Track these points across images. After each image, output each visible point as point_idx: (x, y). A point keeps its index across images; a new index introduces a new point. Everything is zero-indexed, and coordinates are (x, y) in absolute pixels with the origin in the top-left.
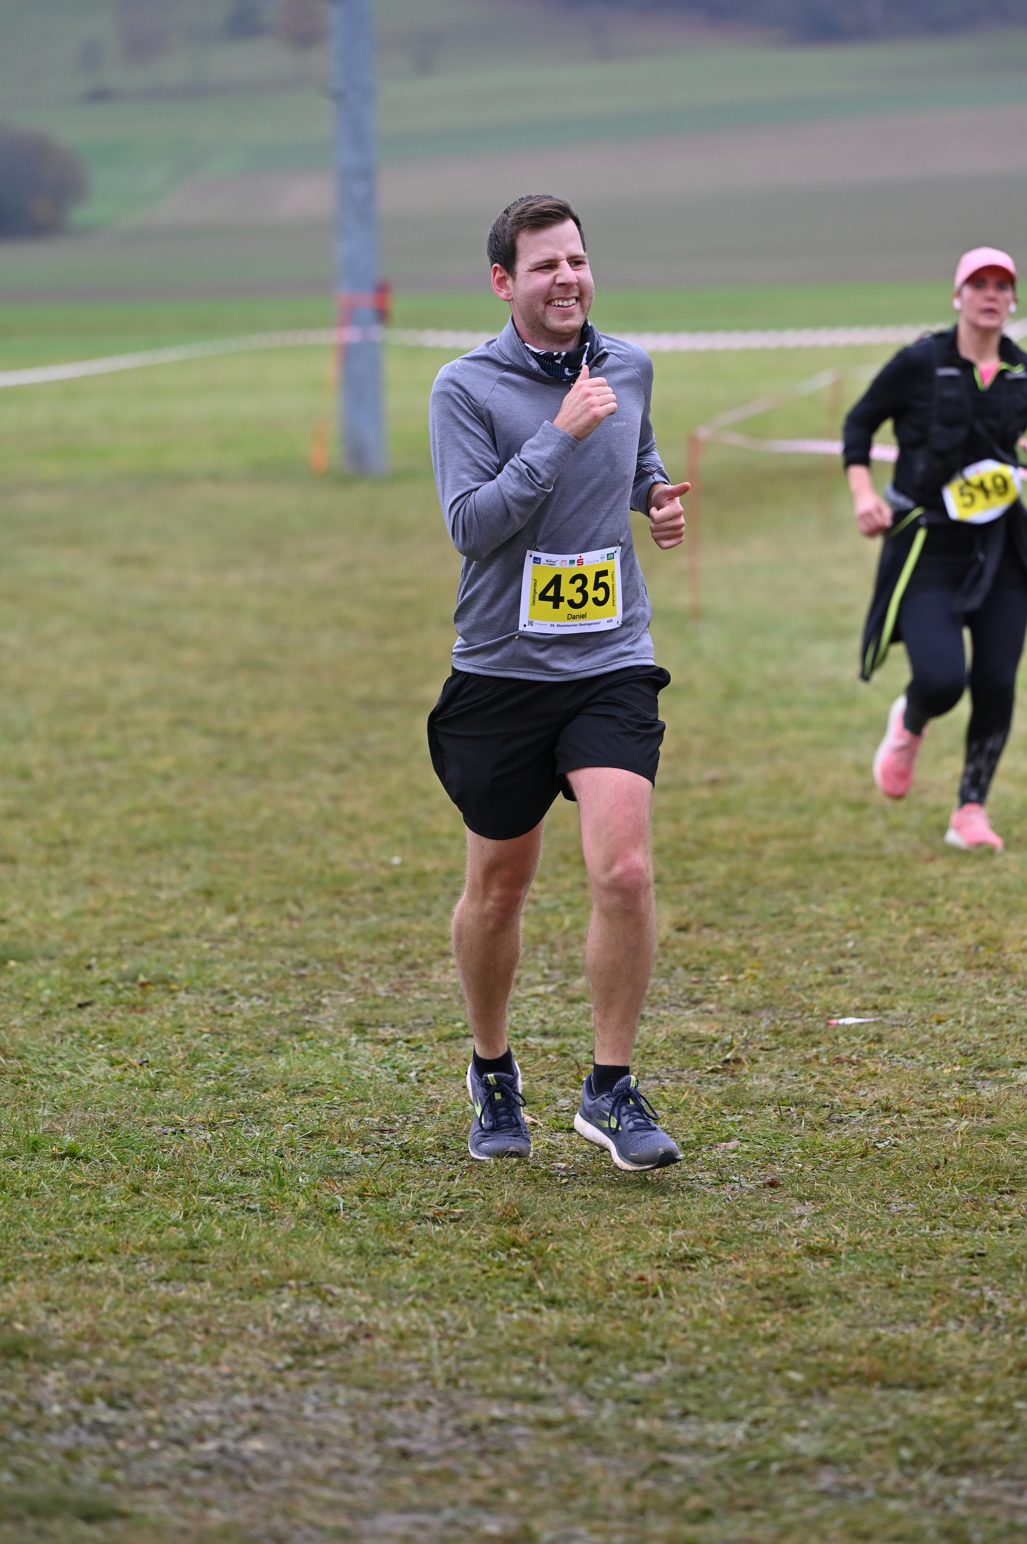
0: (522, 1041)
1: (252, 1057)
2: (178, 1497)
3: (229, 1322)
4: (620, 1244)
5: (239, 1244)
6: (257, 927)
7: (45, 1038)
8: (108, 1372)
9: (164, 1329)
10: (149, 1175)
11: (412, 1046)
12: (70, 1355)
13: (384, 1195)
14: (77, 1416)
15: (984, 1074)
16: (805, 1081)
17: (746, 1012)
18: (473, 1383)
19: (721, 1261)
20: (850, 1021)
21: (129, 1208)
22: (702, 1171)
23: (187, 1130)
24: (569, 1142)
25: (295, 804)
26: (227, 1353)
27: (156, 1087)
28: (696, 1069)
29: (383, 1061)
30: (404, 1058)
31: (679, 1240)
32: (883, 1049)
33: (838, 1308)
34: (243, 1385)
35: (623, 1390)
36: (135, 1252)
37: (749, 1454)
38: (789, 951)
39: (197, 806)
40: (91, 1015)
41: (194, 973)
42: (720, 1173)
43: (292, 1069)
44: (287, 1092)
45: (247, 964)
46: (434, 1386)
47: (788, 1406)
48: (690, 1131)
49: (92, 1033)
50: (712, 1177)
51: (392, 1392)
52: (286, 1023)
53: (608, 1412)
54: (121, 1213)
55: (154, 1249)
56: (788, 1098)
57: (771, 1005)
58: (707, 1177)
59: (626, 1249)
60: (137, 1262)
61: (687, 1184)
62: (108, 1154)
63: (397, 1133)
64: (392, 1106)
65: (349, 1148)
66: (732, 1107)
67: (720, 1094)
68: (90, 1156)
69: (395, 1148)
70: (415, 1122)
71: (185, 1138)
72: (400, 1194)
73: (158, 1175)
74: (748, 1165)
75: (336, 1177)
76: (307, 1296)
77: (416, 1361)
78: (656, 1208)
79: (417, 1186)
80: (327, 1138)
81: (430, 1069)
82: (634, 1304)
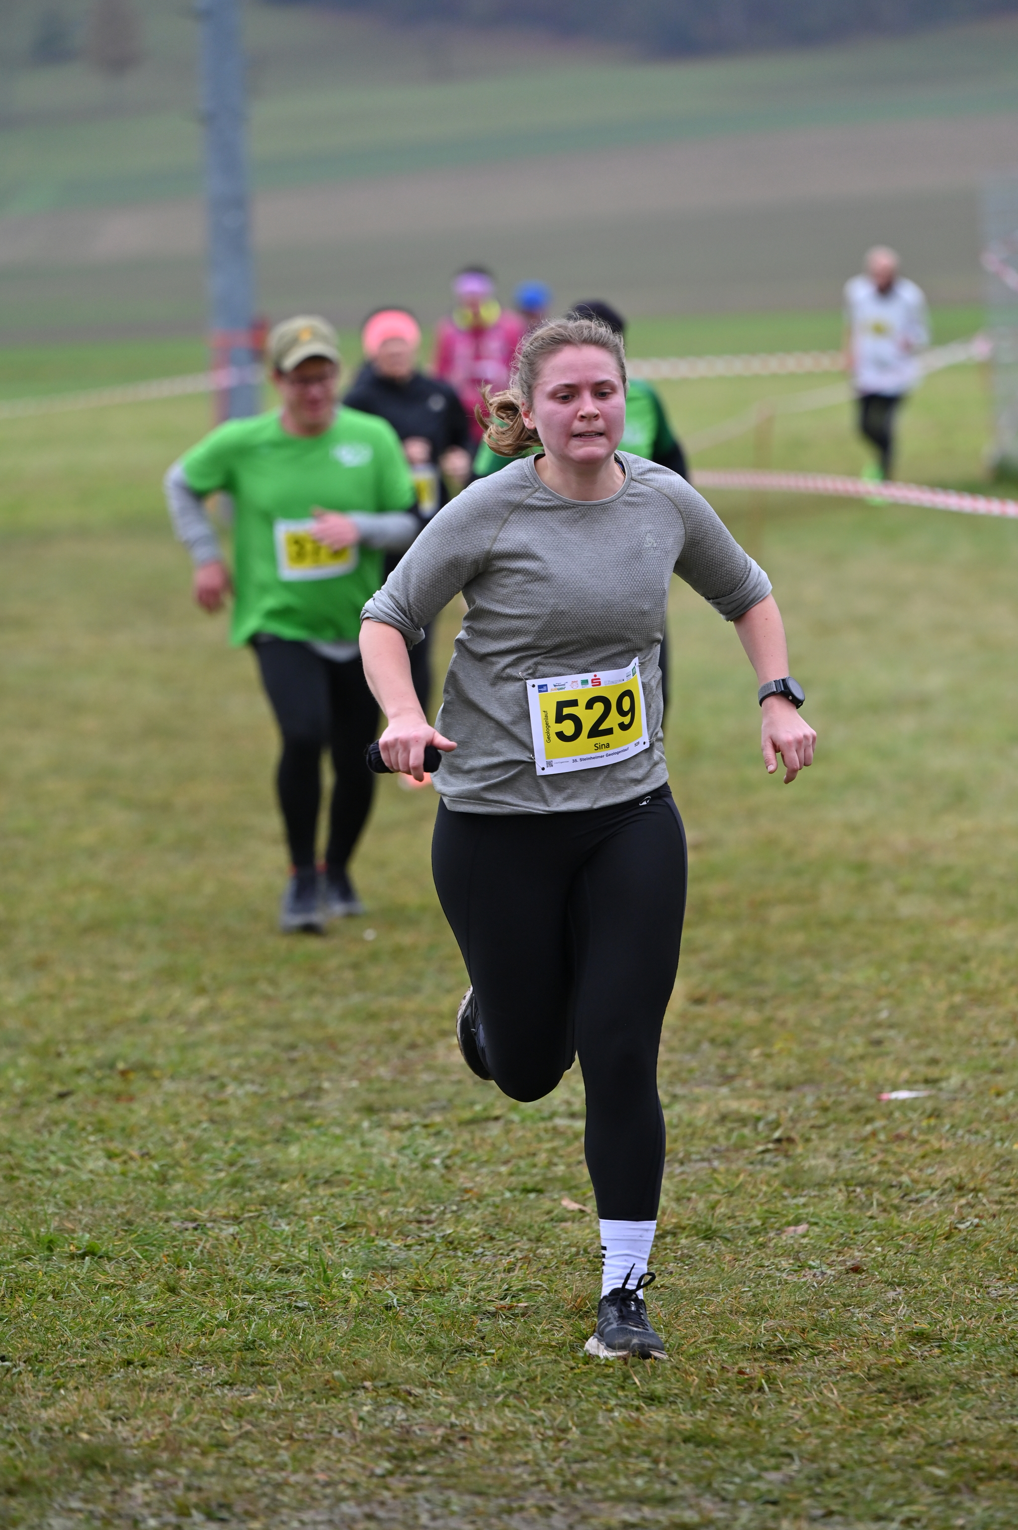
0: (550, 1125)
1: (260, 1146)
3: (311, 1427)
5: (300, 1344)
6: (232, 1009)
7: (29, 1131)
8: (196, 1482)
9: (246, 1435)
10: (182, 1273)
11: (432, 1130)
13: (439, 1289)
16: (866, 1160)
17: (788, 1088)
18: (591, 1486)
19: (817, 1353)
20: (903, 1095)
21: (166, 1308)
22: (776, 1257)
23: (209, 1225)
25: (240, 877)
26: (319, 1461)
27: (163, 1179)
28: (745, 1149)
29: (404, 1148)
30: (426, 1144)
31: (773, 1332)
32: (943, 1125)
33: (962, 1399)
34: (347, 1493)
35: (757, 1489)
36: (186, 1355)
38: (817, 1022)
39: (134, 882)
40: (74, 1105)
41: (177, 1059)
42: (797, 1259)
43: (307, 1158)
44: (308, 1182)
45: (233, 1049)
46: (549, 1489)
47: (938, 1503)
48: (753, 1216)
49: (81, 1124)
50: (789, 1263)
51: (505, 1496)
52: (289, 1108)
53: (745, 1514)
54: (159, 1313)
55: (208, 1352)
56: (852, 1178)
57: (814, 1080)
58: (784, 1264)
60: (192, 1365)
61: (764, 1272)
62: (131, 1252)
63: (436, 1224)
64: (423, 1196)
65: (389, 1240)
66: (793, 1188)
67: (776, 1175)
68: (111, 1254)
69: (438, 1240)
70: (453, 1212)
71: (210, 1233)
72: (456, 1288)
73: (189, 1274)
74: (822, 1250)
75: (381, 1272)
76: (386, 1397)
77: (524, 1464)
78: (738, 1297)
79: (473, 1279)
80: (363, 1231)
81: (455, 1155)
82: (741, 1399)
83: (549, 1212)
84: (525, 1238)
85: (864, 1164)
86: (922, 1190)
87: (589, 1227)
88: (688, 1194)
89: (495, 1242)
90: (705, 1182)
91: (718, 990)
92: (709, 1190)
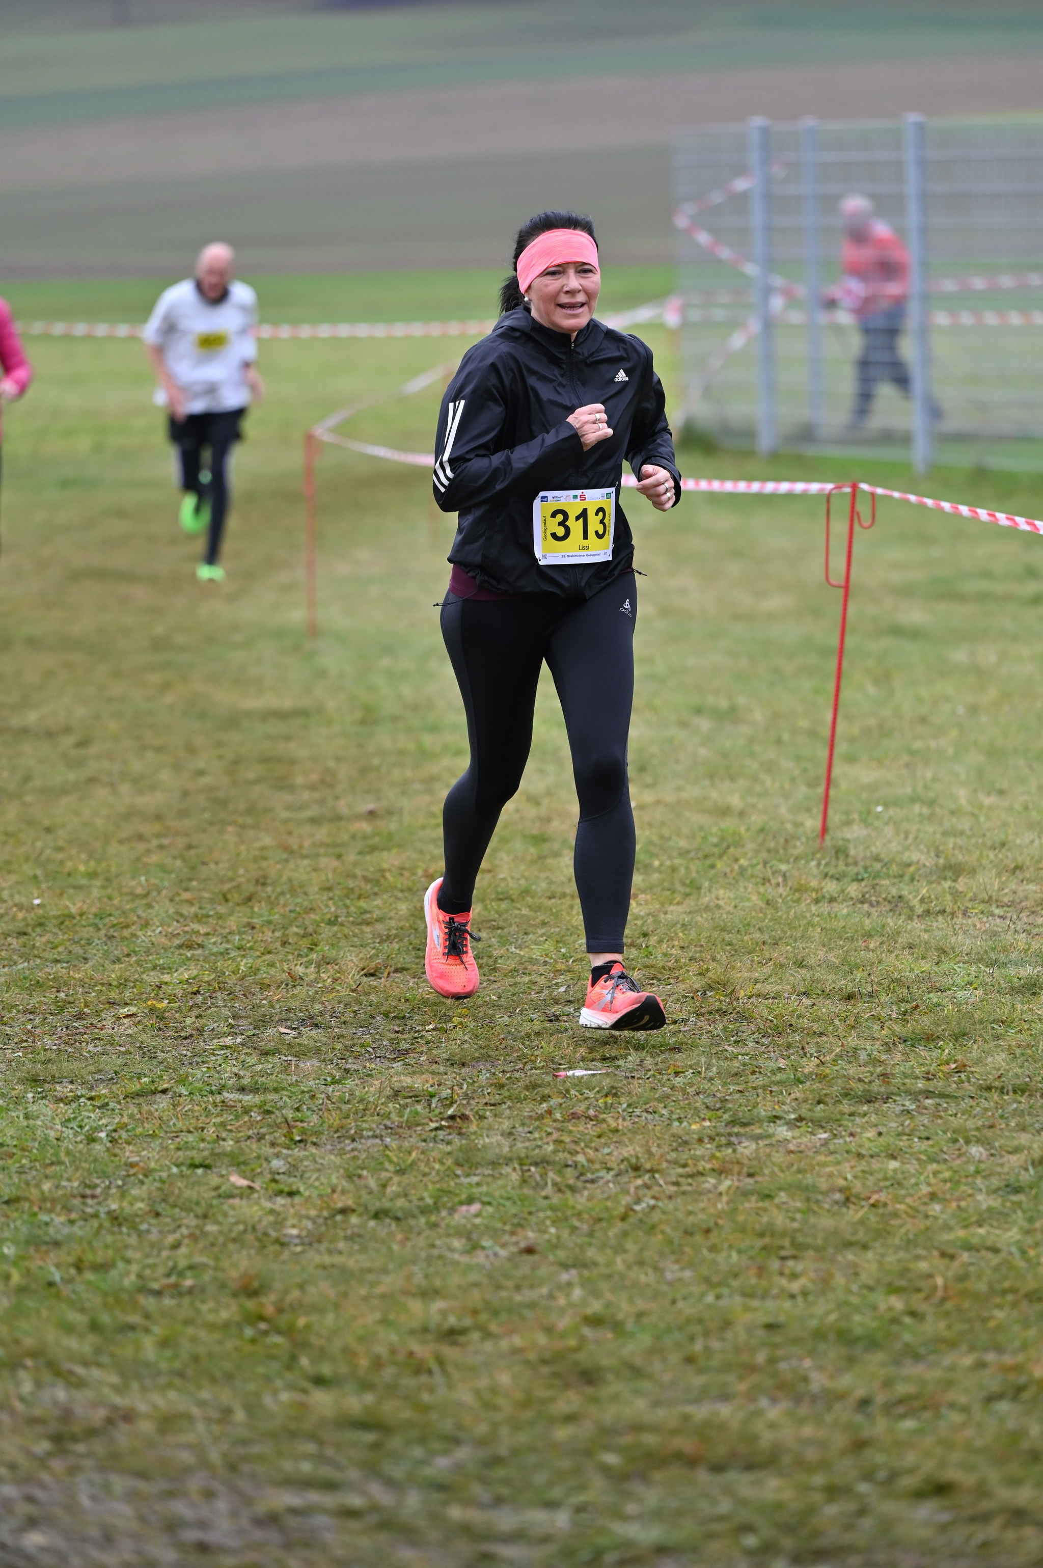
0: (218, 1098)
4: (378, 1316)
11: (97, 1103)
13: (103, 1266)
15: (736, 1130)
16: (541, 1139)
17: (463, 1065)
18: (256, 1469)
19: (488, 1335)
20: (579, 1073)
22: (449, 1237)
24: (293, 1206)
28: (418, 1126)
29: (69, 1120)
30: (92, 1117)
31: (444, 1313)
32: (620, 1104)
33: (637, 1384)
35: (424, 1475)
37: (579, 1543)
42: (469, 1239)
46: (214, 1473)
47: (609, 1491)
48: (425, 1194)
50: (461, 1244)
53: (413, 1501)
56: (527, 1157)
57: (489, 1056)
58: (457, 1243)
59: (385, 1322)
61: (435, 1252)
63: (101, 1199)
64: (88, 1170)
65: (53, 1215)
66: (466, 1168)
67: (449, 1153)
69: (103, 1216)
70: (119, 1187)
72: (121, 1265)
74: (495, 1230)
75: (44, 1248)
76: (47, 1377)
77: (188, 1446)
78: (409, 1278)
79: (138, 1255)
80: (26, 1205)
81: (122, 1128)
82: (408, 1382)
83: (217, 1188)
84: (192, 1215)
85: (539, 1143)
86: (597, 1170)
87: (258, 1203)
88: (360, 1172)
89: (161, 1219)
90: (377, 1160)
91: (392, 962)
92: (380, 1167)
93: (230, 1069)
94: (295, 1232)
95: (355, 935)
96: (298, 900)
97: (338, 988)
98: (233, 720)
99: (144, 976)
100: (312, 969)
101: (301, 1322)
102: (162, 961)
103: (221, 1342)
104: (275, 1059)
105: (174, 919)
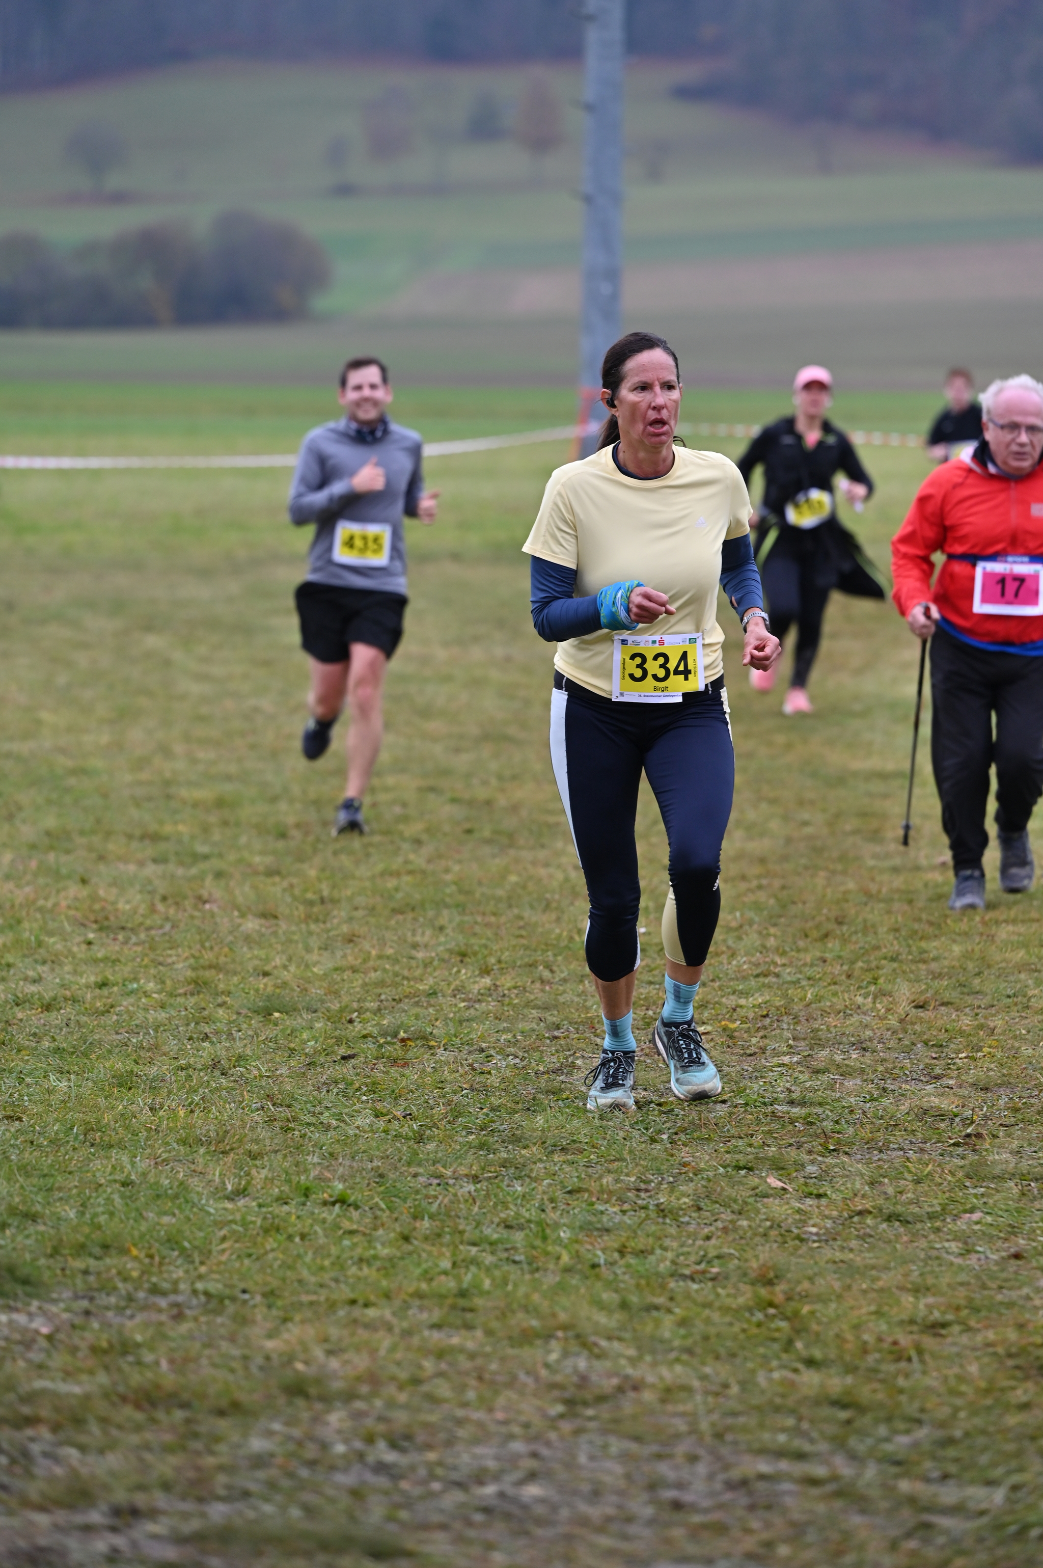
0: (770, 1108)
1: (510, 1114)
2: (460, 1539)
3: (501, 1370)
4: (873, 1308)
5: (507, 1295)
6: (509, 989)
7: (310, 1088)
8: (388, 1414)
9: (441, 1374)
10: (418, 1224)
12: (349, 1396)
13: (642, 1252)
14: (361, 1456)
17: (986, 1089)
18: (738, 1438)
19: (969, 1329)
21: (399, 1254)
22: (948, 1240)
23: (451, 1182)
24: (818, 1207)
25: (542, 872)
26: (501, 1401)
27: (420, 1139)
28: (939, 1142)
29: (637, 1123)
30: (657, 1120)
31: (930, 1308)
34: (519, 1431)
35: (884, 1451)
36: (407, 1298)
37: (1008, 1518)
38: (1024, 1032)
39: (447, 871)
40: (354, 1067)
41: (452, 1032)
42: (966, 1243)
43: (549, 1127)
44: (546, 1148)
45: (502, 1024)
46: (701, 1439)
48: (935, 1202)
49: (357, 1085)
50: (958, 1247)
51: (662, 1444)
52: (543, 1081)
53: (871, 1472)
54: (390, 1259)
55: (425, 1296)
56: (1028, 1173)
57: (1009, 1083)
58: (954, 1246)
59: (878, 1313)
60: (409, 1308)
61: (934, 1253)
62: (377, 1203)
63: (652, 1193)
64: (647, 1166)
65: (608, 1205)
66: (974, 1180)
67: (962, 1167)
68: (359, 1203)
69: (651, 1207)
70: (669, 1183)
71: (450, 1189)
72: (658, 1252)
73: (425, 1224)
74: (991, 1237)
75: (595, 1233)
76: (574, 1347)
77: (683, 1415)
78: (906, 1275)
79: (675, 1245)
80: (586, 1195)
81: (682, 1132)
82: (889, 1368)
83: (753, 1189)
84: (729, 1210)
87: (788, 1203)
88: (881, 1179)
89: (702, 1212)
90: (897, 1169)
91: (938, 997)
92: (899, 1176)
93: (782, 1084)
94: (814, 1230)
95: (912, 972)
96: (869, 939)
97: (890, 1017)
98: (841, 780)
99: (724, 1000)
100: (870, 999)
101: (805, 1310)
102: (740, 987)
103: (731, 1324)
104: (824, 1078)
105: (757, 951)
